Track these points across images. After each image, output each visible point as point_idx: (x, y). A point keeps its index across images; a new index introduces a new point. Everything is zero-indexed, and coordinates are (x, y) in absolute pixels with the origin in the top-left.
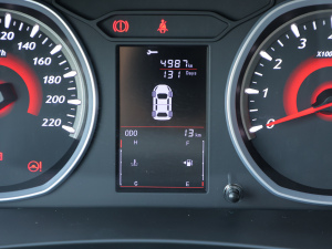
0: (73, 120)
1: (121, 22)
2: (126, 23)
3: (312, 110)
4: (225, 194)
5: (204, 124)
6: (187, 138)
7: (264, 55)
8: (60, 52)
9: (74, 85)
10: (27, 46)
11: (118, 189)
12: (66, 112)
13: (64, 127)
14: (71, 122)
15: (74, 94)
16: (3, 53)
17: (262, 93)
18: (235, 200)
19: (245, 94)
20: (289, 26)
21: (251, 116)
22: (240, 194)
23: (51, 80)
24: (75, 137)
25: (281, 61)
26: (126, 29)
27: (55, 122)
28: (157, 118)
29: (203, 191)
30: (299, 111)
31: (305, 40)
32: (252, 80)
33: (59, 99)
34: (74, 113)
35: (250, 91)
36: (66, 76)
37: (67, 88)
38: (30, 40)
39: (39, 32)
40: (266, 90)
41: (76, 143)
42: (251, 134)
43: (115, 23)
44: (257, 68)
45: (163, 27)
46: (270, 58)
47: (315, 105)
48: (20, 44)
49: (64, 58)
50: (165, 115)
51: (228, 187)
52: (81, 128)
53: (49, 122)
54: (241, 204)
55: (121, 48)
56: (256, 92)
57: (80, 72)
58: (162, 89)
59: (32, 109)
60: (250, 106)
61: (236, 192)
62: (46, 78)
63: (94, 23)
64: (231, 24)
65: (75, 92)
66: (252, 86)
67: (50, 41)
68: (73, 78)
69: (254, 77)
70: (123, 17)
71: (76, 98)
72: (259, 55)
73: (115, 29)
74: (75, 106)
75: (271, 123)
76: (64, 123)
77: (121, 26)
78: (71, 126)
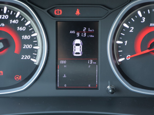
0: (36, 56)
1: (58, 10)
2: (61, 11)
3: (148, 51)
4: (107, 90)
5: (97, 58)
6: (89, 64)
7: (125, 25)
8: (30, 24)
9: (36, 40)
10: (14, 22)
11: (57, 88)
12: (33, 52)
13: (31, 59)
14: (35, 57)
15: (36, 44)
16: (3, 25)
17: (124, 43)
18: (112, 93)
19: (116, 43)
20: (137, 12)
21: (119, 54)
22: (115, 90)
23: (26, 37)
24: (37, 64)
25: (133, 28)
26: (61, 14)
27: (28, 57)
28: (75, 55)
29: (97, 89)
30: (142, 51)
31: (144, 18)
32: (120, 37)
33: (29, 46)
34: (36, 53)
35: (118, 42)
36: (32, 35)
37: (33, 41)
38: (16, 19)
39: (20, 15)
40: (126, 42)
41: (37, 67)
42: (119, 62)
43: (55, 11)
44: (122, 31)
45: (78, 12)
46: (128, 27)
47: (149, 49)
48: (11, 21)
49: (31, 27)
50: (79, 53)
51: (109, 87)
52: (40, 60)
53: (25, 57)
54: (115, 95)
55: (58, 23)
56: (122, 42)
57: (39, 34)
58: (78, 41)
59: (17, 51)
60: (119, 49)
61: (113, 89)
62: (23, 36)
63: (46, 11)
64: (110, 11)
65: (37, 43)
66: (119, 40)
67: (25, 19)
68: (36, 37)
69: (120, 36)
70: (59, 8)
71: (37, 46)
72: (123, 25)
73: (55, 13)
74: (37, 50)
75: (128, 57)
76: (32, 57)
77: (58, 12)
78: (35, 59)
